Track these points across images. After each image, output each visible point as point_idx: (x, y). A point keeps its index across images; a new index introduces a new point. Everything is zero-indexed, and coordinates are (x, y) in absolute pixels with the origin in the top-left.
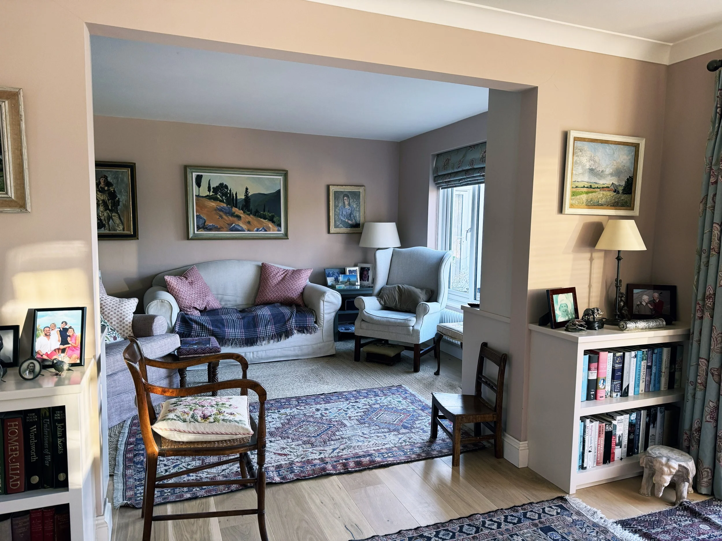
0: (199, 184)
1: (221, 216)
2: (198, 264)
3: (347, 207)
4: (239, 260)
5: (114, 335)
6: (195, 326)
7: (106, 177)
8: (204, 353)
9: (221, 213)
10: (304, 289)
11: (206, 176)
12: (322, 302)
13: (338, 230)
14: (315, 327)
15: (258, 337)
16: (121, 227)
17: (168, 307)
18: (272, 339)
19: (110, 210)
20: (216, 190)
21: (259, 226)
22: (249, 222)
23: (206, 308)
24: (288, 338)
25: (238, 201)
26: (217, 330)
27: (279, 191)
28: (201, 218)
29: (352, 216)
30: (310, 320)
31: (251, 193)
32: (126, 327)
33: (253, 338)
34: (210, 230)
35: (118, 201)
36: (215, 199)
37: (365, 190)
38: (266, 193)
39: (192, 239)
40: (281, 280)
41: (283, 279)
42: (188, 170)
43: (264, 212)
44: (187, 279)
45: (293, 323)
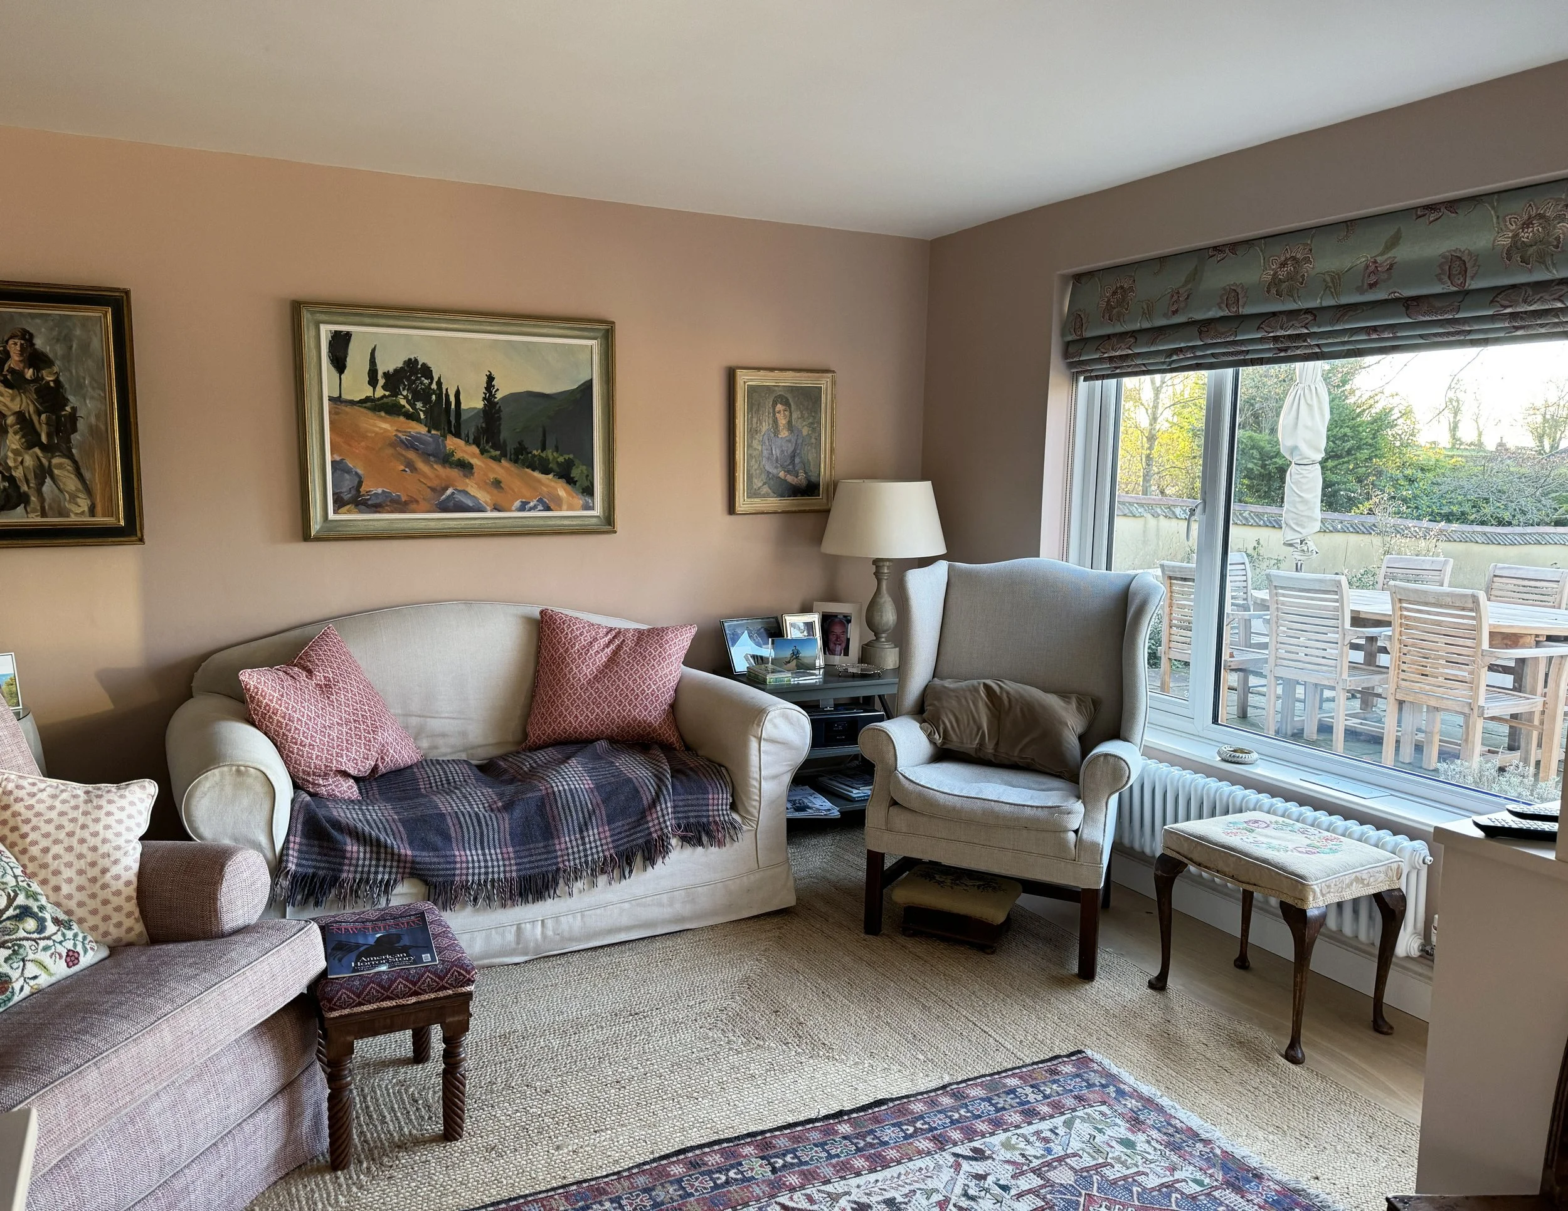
0: (339, 363)
1: (411, 465)
2: (338, 618)
3: (784, 434)
4: (468, 602)
5: (69, 945)
6: (352, 847)
7: (27, 337)
9: (411, 455)
10: (676, 691)
11: (363, 336)
12: (754, 744)
13: (758, 504)
14: (733, 825)
15: (558, 869)
16: (84, 504)
17: (259, 788)
18: (603, 872)
19: (43, 448)
20: (394, 380)
21: (527, 492)
22: (497, 483)
23: (375, 768)
24: (653, 864)
25: (464, 417)
26: (425, 857)
27: (588, 385)
28: (349, 471)
29: (797, 460)
30: (718, 801)
31: (503, 390)
32: (116, 901)
33: (544, 875)
34: (377, 508)
35: (73, 417)
36: (389, 408)
37: (834, 383)
38: (547, 391)
39: (318, 539)
40: (606, 666)
41: (613, 660)
42: (306, 316)
43: (543, 449)
44: (310, 672)
45: (666, 814)
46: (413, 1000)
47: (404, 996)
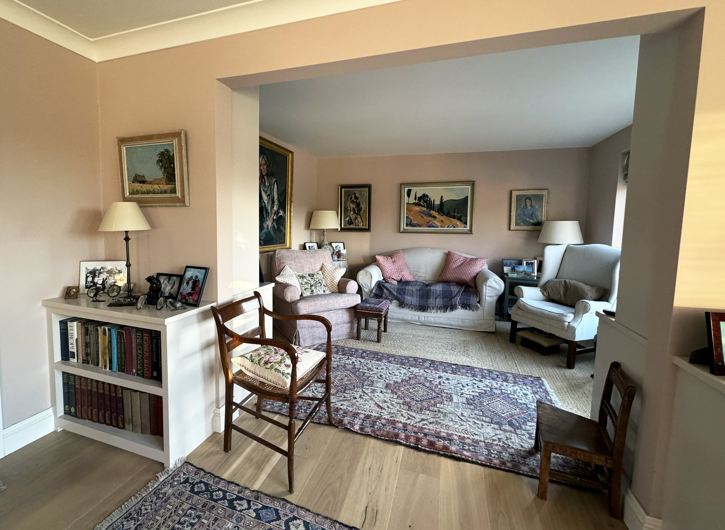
0: (409, 195)
1: (422, 217)
2: (404, 250)
3: (529, 208)
4: (432, 248)
5: (324, 289)
6: (385, 291)
7: (355, 194)
8: (371, 311)
9: (422, 215)
10: (477, 274)
11: (414, 189)
12: (484, 286)
13: (518, 228)
14: (477, 306)
15: (428, 306)
16: (362, 224)
17: (370, 276)
18: (439, 309)
19: (356, 214)
20: (420, 199)
21: (449, 223)
22: (442, 221)
23: (401, 279)
24: (453, 311)
25: (435, 206)
26: (399, 296)
27: (467, 197)
28: (409, 218)
29: (534, 215)
30: (473, 300)
31: (445, 199)
32: (334, 285)
33: (425, 306)
34: (414, 226)
35: (361, 208)
36: (419, 205)
37: (548, 193)
38: (456, 199)
39: (402, 232)
40: (460, 266)
41: (461, 264)
42: (402, 186)
43: (454, 213)
44: (392, 258)
45: (458, 299)
46: (371, 312)
47: (370, 311)
